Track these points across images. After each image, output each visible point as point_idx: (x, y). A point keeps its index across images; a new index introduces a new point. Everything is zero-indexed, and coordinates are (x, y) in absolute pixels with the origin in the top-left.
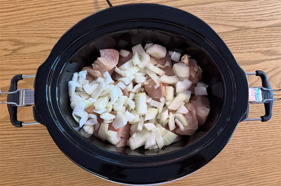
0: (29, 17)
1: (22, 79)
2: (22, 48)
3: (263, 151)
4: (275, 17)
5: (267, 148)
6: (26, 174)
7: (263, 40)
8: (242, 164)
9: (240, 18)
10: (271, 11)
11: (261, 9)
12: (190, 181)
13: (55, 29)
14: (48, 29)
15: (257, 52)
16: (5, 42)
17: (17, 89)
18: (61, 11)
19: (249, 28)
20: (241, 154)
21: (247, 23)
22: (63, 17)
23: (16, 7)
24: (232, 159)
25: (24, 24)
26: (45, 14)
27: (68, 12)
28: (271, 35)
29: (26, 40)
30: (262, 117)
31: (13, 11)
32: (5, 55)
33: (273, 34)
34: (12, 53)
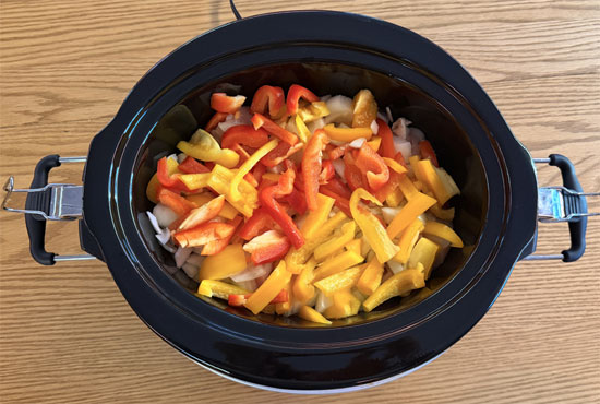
0: (78, 49)
1: (58, 164)
2: (60, 110)
3: (564, 332)
4: (582, 54)
5: (571, 326)
6: (58, 373)
7: (558, 101)
8: (518, 360)
9: (510, 56)
10: (574, 43)
11: (553, 39)
12: (408, 395)
13: (130, 72)
14: (116, 72)
15: (547, 124)
16: (27, 97)
17: (46, 184)
18: (142, 37)
19: (531, 77)
20: (516, 338)
21: (525, 65)
22: (148, 48)
23: (52, 28)
24: (498, 349)
25: (67, 62)
26: (111, 42)
27: (156, 40)
28: (575, 91)
29: (71, 94)
30: (564, 253)
31: (46, 36)
32: (26, 124)
33: (579, 88)
34: (40, 119)
